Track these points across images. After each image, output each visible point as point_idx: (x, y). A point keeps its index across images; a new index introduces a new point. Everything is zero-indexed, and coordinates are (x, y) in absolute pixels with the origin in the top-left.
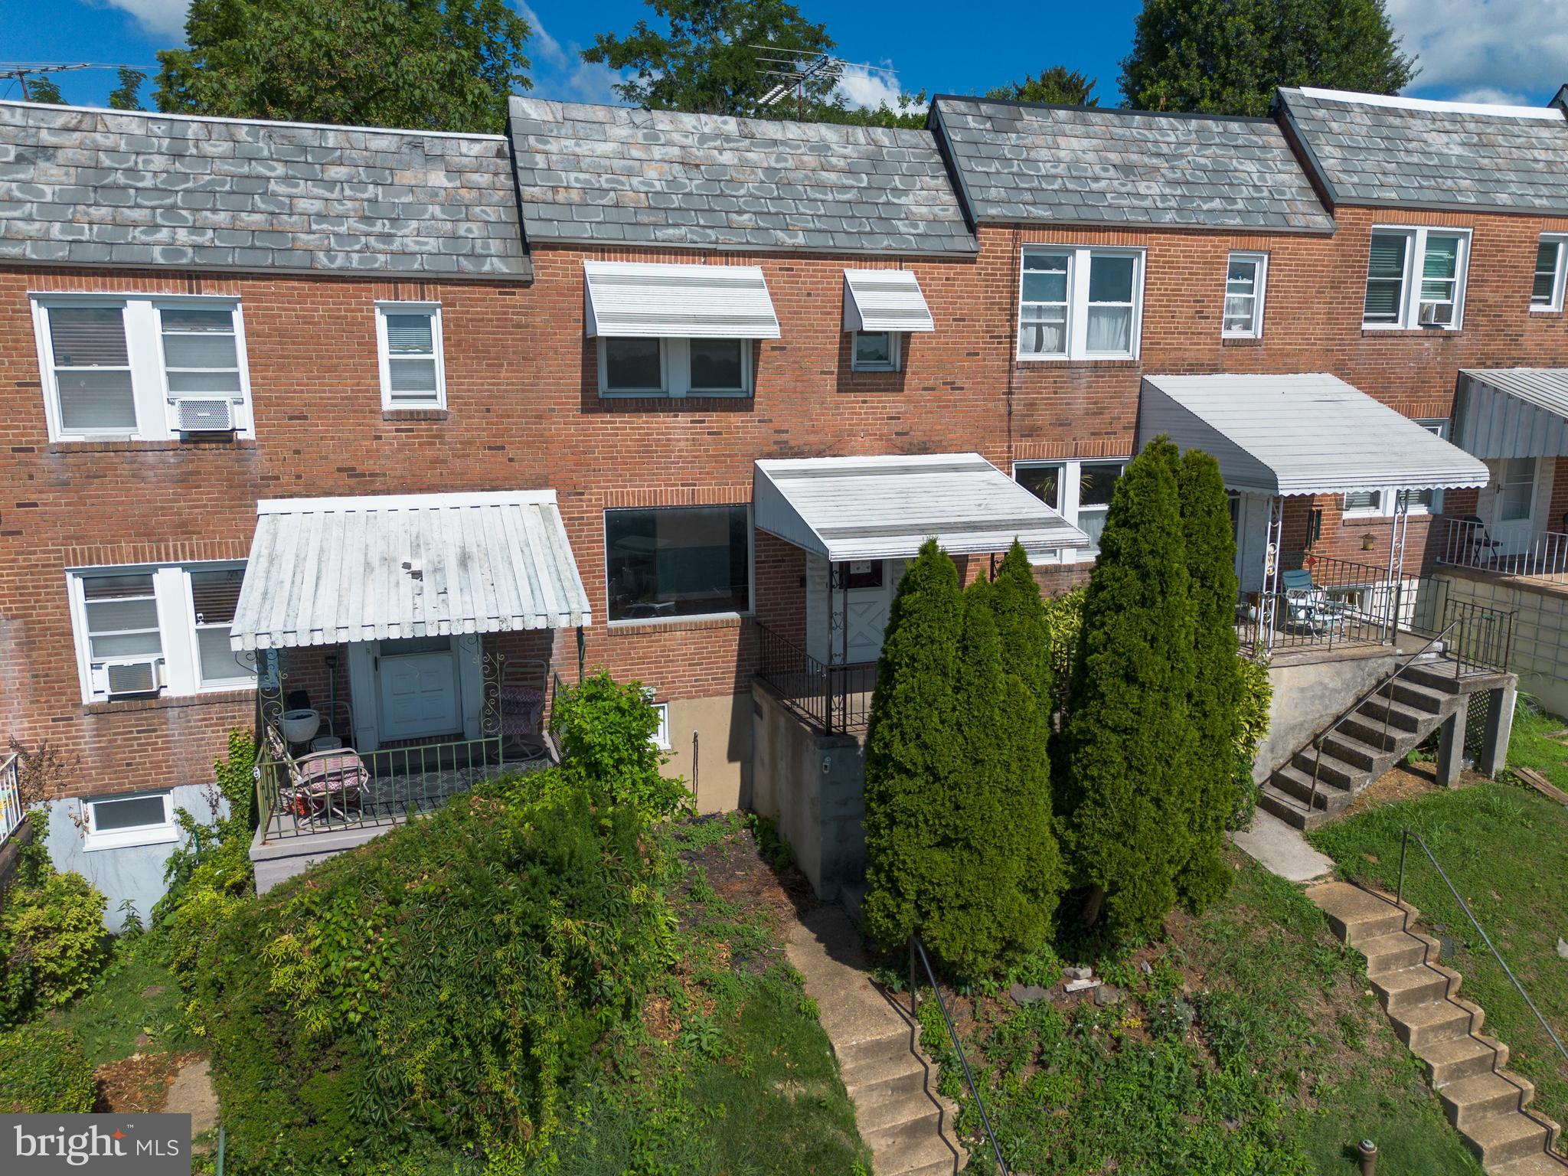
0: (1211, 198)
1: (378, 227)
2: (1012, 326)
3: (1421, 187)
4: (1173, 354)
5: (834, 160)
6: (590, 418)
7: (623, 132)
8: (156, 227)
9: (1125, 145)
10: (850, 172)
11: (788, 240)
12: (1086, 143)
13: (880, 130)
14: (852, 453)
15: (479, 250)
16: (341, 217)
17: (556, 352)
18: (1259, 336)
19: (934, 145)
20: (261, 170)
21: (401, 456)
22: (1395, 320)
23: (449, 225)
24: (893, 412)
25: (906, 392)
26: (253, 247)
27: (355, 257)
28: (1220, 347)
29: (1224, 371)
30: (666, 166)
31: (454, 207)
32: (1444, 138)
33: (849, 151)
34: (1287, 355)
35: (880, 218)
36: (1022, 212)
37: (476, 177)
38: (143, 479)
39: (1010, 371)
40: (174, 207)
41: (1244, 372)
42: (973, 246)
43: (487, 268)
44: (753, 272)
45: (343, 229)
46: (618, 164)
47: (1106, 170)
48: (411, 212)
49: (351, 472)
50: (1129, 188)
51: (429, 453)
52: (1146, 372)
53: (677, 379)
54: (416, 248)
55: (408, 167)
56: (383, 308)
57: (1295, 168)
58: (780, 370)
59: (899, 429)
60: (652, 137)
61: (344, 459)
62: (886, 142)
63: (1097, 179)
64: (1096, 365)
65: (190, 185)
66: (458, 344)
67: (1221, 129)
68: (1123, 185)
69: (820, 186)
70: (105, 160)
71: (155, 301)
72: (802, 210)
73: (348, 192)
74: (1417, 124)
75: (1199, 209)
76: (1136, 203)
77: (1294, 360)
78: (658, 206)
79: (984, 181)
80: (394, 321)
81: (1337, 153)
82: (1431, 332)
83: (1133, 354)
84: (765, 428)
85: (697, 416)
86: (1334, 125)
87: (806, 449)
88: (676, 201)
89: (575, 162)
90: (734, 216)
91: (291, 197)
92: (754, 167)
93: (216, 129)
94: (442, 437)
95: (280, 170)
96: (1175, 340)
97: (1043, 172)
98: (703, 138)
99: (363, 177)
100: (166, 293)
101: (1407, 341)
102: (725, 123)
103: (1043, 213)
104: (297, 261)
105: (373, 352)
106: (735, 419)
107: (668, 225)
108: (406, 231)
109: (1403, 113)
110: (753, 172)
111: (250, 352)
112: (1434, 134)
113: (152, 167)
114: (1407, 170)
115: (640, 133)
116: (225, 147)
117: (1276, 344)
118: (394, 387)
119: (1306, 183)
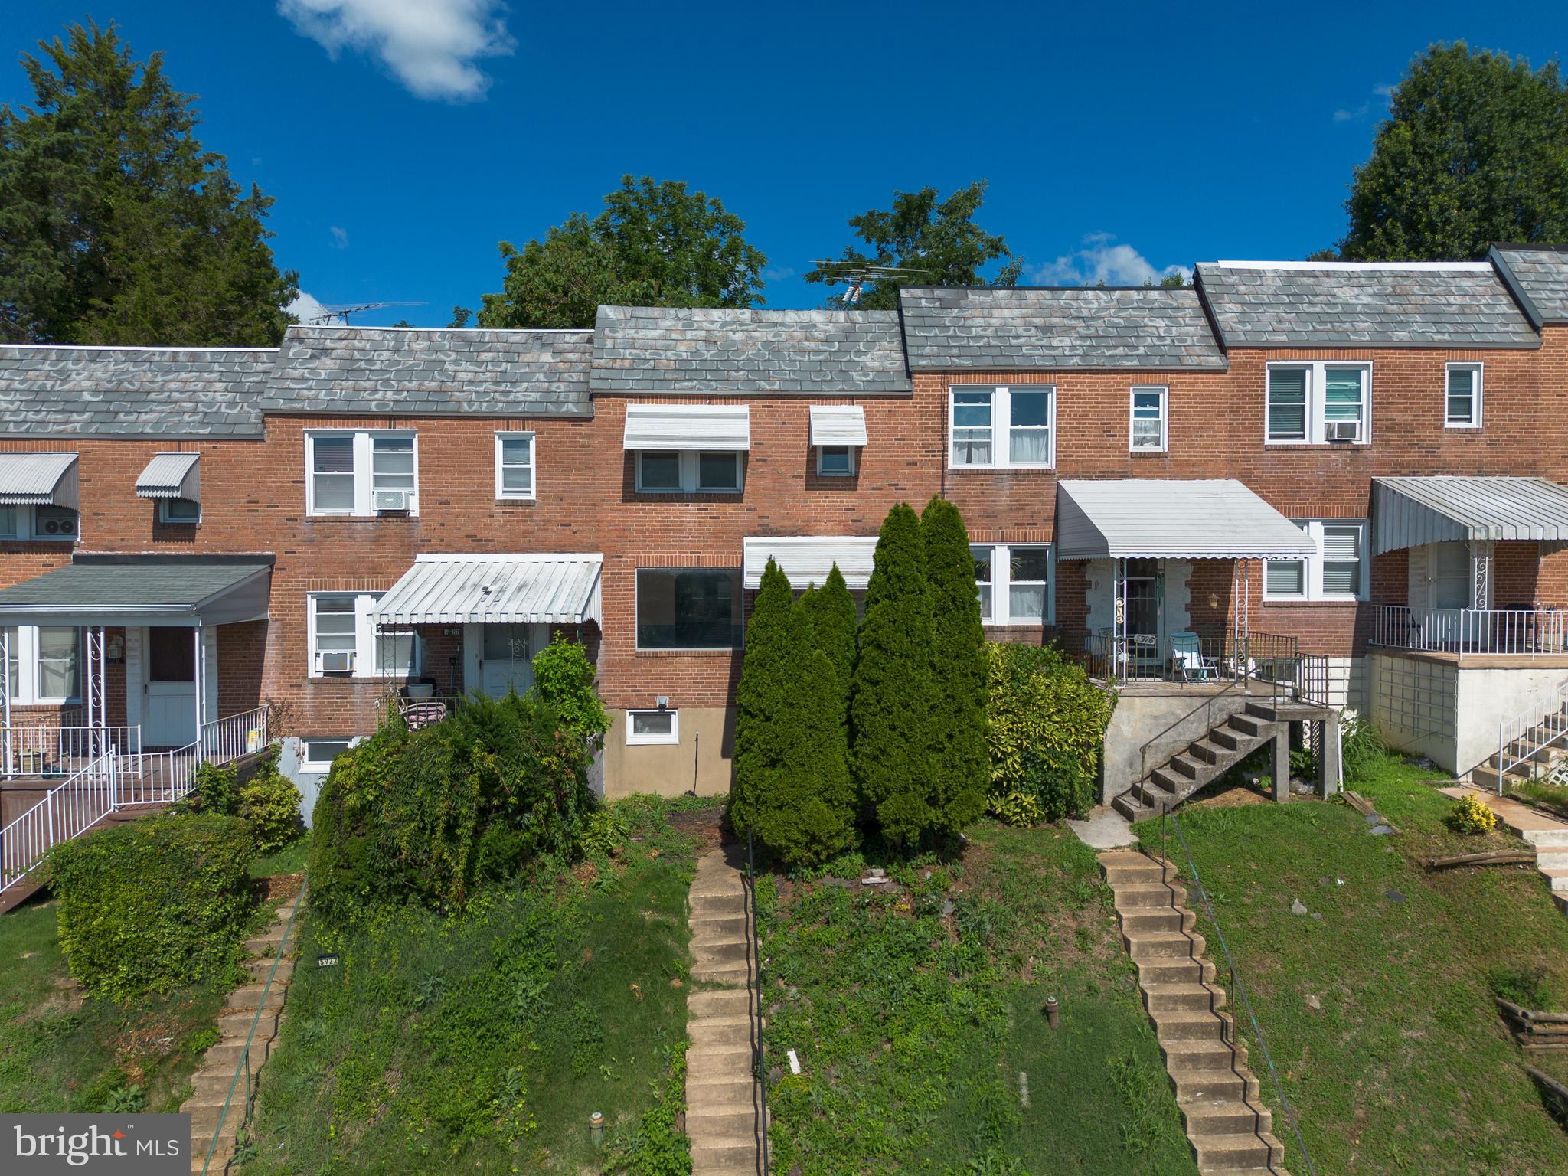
0: (1116, 347)
1: (503, 388)
2: (943, 444)
3: (1315, 330)
4: (1085, 464)
5: (816, 334)
6: (629, 506)
7: (668, 323)
8: (376, 391)
9: (1052, 310)
10: (827, 341)
11: (766, 386)
12: (1016, 312)
13: (857, 312)
14: (817, 534)
15: (561, 399)
16: (482, 382)
17: (607, 463)
18: (1166, 450)
19: (897, 320)
20: (443, 357)
21: (505, 529)
22: (1302, 437)
23: (546, 384)
24: (849, 505)
25: (859, 491)
26: (427, 401)
27: (485, 404)
28: (1129, 458)
29: (1134, 477)
30: (693, 343)
31: (553, 373)
32: (1356, 291)
33: (830, 327)
34: (1193, 465)
35: (841, 371)
36: (948, 362)
37: (571, 356)
38: (354, 540)
39: (943, 477)
40: (389, 379)
41: (1153, 478)
42: (908, 388)
43: (564, 409)
44: (744, 409)
45: (481, 389)
46: (660, 343)
47: (1028, 330)
48: (525, 378)
49: (473, 538)
50: (1045, 342)
51: (522, 527)
52: (1061, 478)
53: (690, 479)
54: (523, 399)
55: (530, 351)
56: (500, 436)
57: (1203, 322)
58: (763, 475)
59: (854, 517)
60: (689, 325)
61: (470, 529)
62: (860, 320)
63: (1017, 337)
64: (1016, 472)
65: (400, 367)
66: (544, 458)
67: (1141, 297)
68: (1038, 340)
69: (802, 351)
70: (357, 355)
71: (371, 434)
72: (783, 367)
73: (490, 367)
74: (1331, 282)
75: (1103, 355)
76: (1046, 352)
77: (1201, 469)
78: (683, 369)
79: (923, 342)
80: (507, 444)
81: (1238, 308)
82: (1336, 446)
83: (1051, 464)
84: (752, 515)
85: (703, 505)
86: (1242, 288)
87: (782, 530)
88: (694, 365)
89: (632, 343)
90: (733, 373)
91: (455, 372)
92: (755, 341)
93: (422, 334)
94: (530, 517)
95: (453, 356)
96: (1086, 454)
97: (974, 334)
98: (724, 324)
99: (501, 359)
100: (377, 429)
101: (1313, 453)
102: (743, 314)
103: (965, 363)
104: (451, 407)
105: (493, 463)
106: (730, 508)
107: (686, 380)
108: (519, 389)
109: (1318, 274)
110: (754, 344)
111: (420, 462)
112: (1346, 288)
113: (382, 358)
114: (1305, 317)
115: (680, 324)
116: (424, 345)
117: (1182, 456)
118: (505, 485)
119: (1209, 332)
